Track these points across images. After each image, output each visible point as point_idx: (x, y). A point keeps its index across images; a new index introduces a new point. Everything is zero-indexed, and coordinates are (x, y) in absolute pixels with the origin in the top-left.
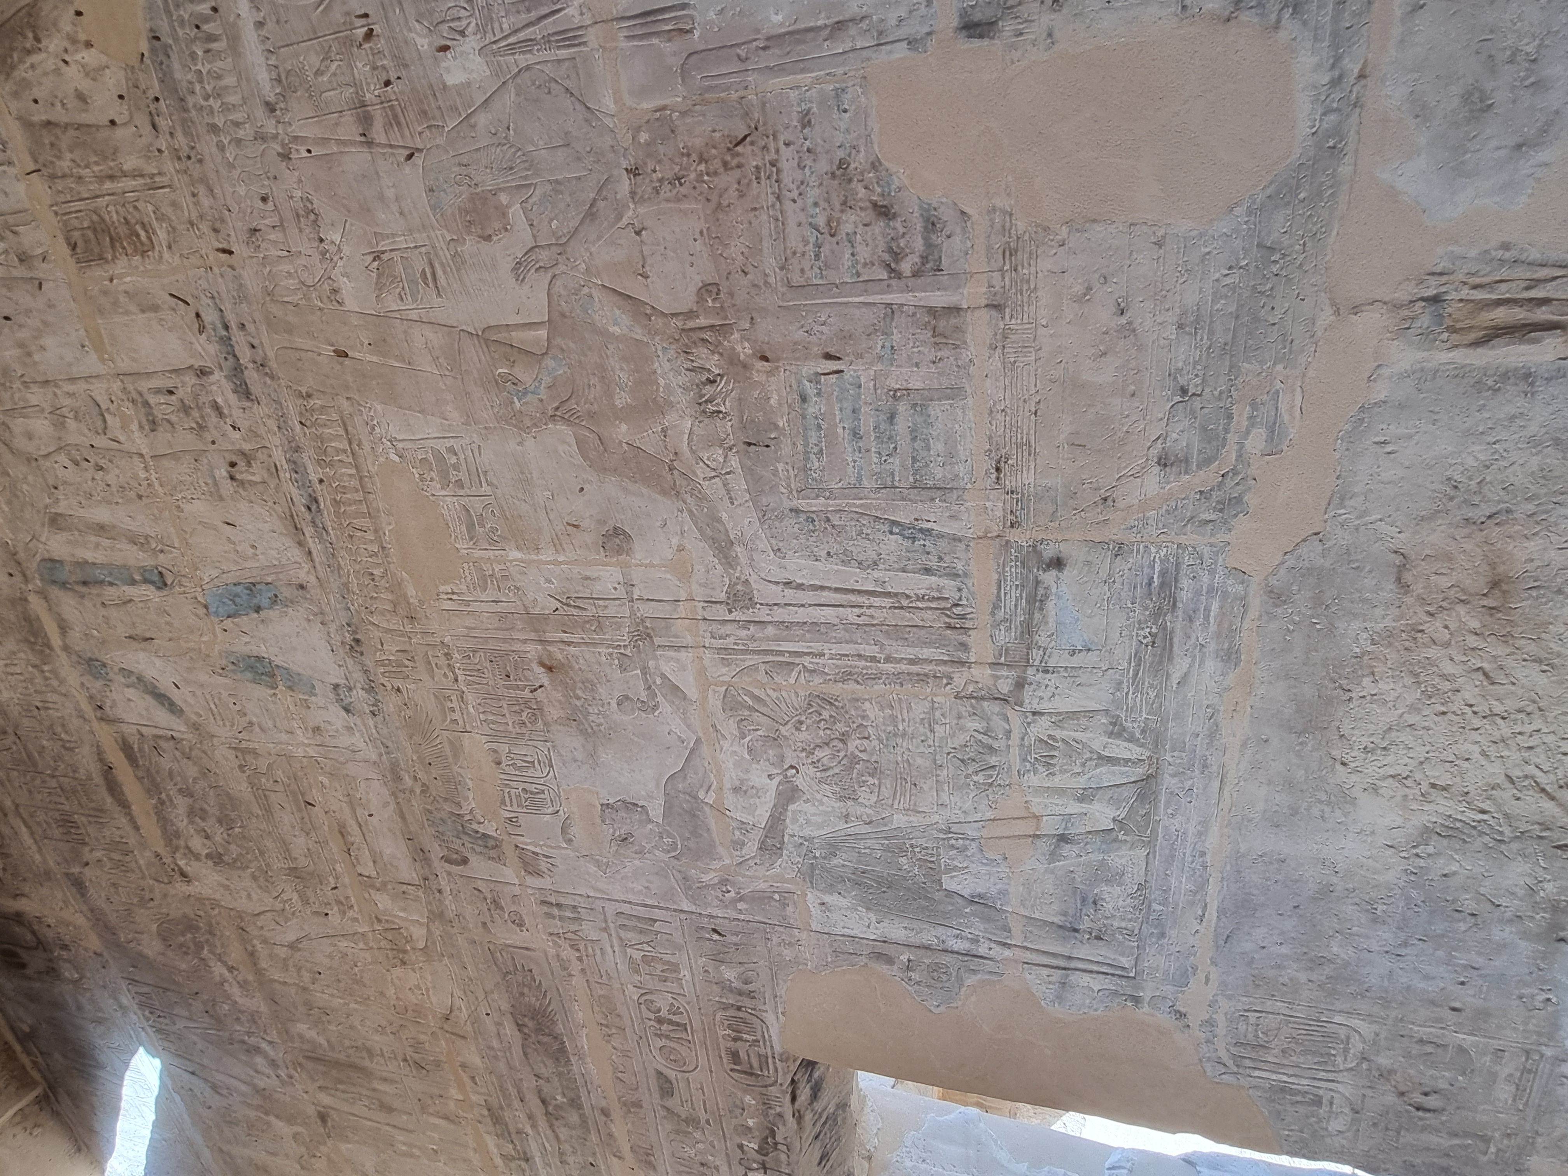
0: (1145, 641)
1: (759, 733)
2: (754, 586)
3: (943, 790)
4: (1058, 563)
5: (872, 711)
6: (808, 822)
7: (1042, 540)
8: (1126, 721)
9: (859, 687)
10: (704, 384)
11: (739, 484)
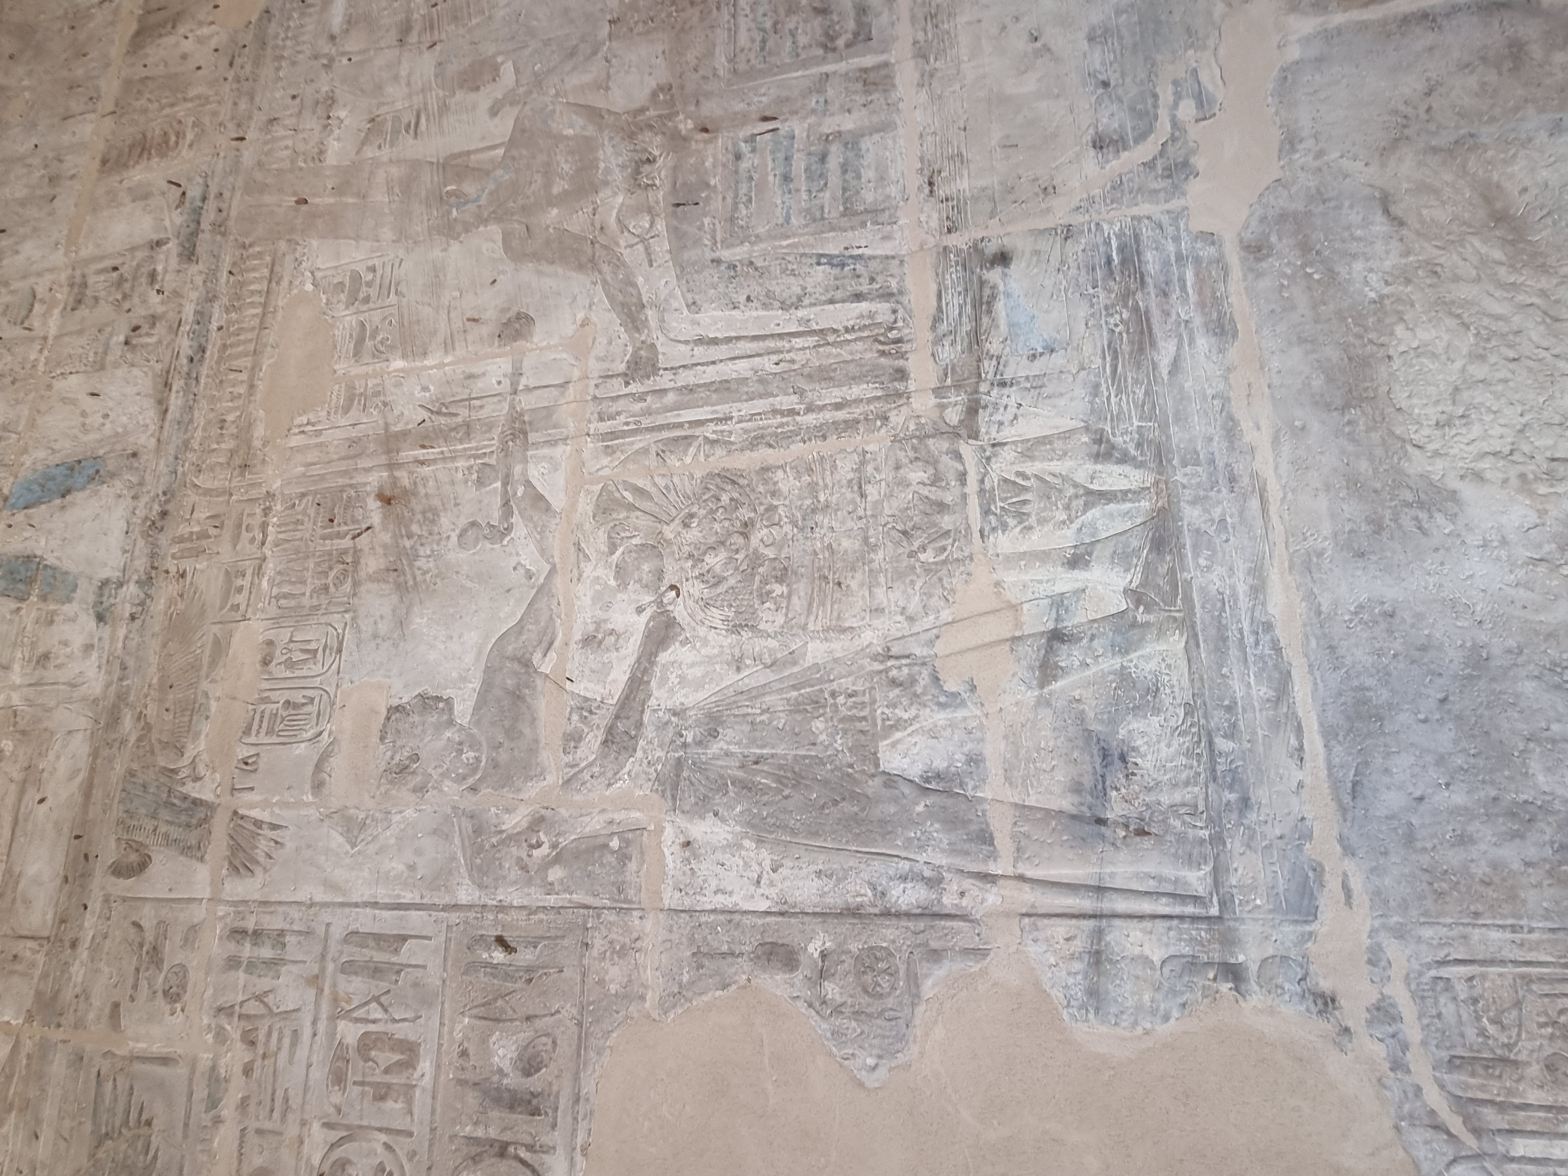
0: (1117, 330)
1: (635, 541)
2: (660, 349)
3: (878, 584)
4: (1003, 258)
5: (786, 482)
6: (682, 678)
7: (982, 240)
8: (1114, 435)
9: (770, 451)
10: (643, 163)
11: (662, 247)
